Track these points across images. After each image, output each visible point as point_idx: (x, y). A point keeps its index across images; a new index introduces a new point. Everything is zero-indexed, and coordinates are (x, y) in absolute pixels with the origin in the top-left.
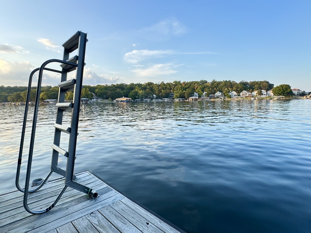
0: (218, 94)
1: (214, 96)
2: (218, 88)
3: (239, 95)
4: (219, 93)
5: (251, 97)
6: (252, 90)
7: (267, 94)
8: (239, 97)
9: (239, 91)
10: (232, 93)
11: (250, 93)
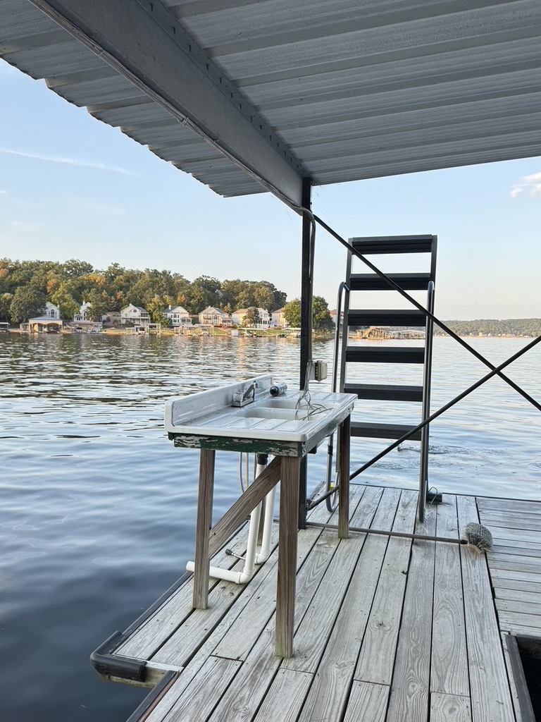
0: (130, 312)
1: (118, 318)
2: (129, 294)
3: (195, 321)
4: (135, 311)
5: (230, 327)
6: (232, 307)
7: (271, 319)
8: (197, 325)
9: (195, 308)
10: (175, 311)
11: (226, 316)
